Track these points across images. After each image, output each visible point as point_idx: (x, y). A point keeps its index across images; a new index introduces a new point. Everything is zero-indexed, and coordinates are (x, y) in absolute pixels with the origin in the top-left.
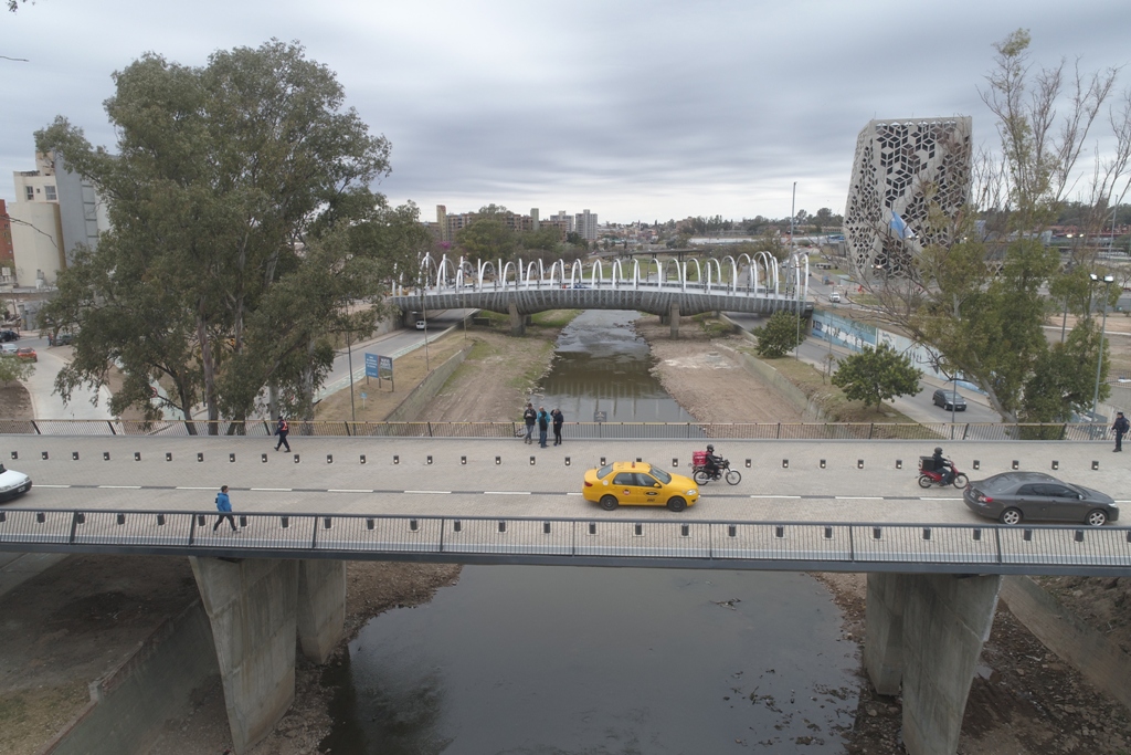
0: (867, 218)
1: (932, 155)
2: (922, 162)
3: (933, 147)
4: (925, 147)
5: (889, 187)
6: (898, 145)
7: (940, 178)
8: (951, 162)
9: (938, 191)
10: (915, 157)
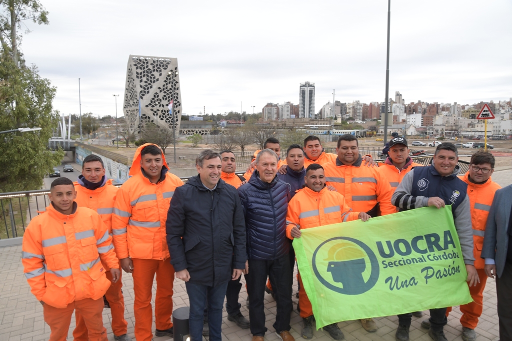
0: (133, 105)
1: (160, 75)
2: (156, 78)
3: (161, 71)
4: (157, 71)
5: (142, 89)
6: (144, 68)
7: (166, 86)
8: (170, 79)
9: (165, 92)
10: (153, 75)
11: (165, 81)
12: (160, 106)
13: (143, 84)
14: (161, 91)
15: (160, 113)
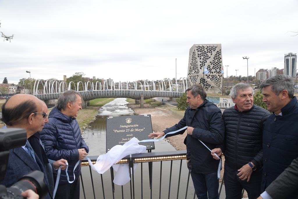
0: (195, 73)
1: (211, 54)
2: (209, 56)
3: (212, 52)
4: (210, 52)
5: (201, 63)
6: (202, 51)
7: (214, 61)
8: (217, 56)
9: (214, 65)
10: (207, 55)
11: (214, 58)
12: (211, 73)
13: (202, 60)
14: (211, 64)
15: (211, 77)
